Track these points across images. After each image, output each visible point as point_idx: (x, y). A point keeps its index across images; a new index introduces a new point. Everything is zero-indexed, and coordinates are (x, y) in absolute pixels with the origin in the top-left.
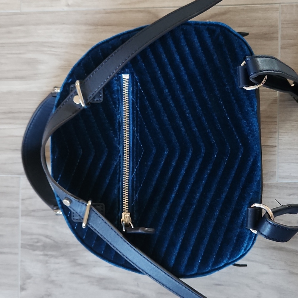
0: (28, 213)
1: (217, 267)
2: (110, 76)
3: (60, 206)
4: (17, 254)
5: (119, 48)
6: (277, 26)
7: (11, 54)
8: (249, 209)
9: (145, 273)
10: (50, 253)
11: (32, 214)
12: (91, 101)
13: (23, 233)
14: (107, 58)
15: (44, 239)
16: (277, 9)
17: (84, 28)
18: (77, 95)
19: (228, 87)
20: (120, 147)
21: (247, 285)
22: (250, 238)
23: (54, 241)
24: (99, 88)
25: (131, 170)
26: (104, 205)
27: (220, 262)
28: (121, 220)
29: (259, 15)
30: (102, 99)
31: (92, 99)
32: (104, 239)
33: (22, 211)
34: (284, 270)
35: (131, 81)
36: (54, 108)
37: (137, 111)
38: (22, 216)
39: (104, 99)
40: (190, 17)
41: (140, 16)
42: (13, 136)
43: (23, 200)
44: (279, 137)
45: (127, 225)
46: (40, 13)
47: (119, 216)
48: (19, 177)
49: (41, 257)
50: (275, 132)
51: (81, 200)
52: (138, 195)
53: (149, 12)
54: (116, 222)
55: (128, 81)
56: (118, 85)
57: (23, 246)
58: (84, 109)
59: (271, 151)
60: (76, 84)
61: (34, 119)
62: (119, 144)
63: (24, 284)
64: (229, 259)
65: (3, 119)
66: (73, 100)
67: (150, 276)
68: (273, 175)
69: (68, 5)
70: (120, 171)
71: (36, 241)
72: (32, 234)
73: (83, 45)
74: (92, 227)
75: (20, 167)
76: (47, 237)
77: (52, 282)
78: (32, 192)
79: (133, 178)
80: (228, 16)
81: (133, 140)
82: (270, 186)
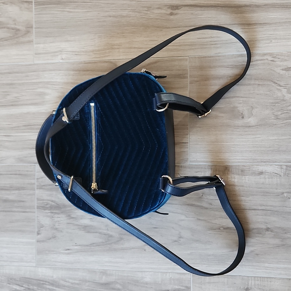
0: (41, 187)
1: (144, 212)
2: (82, 105)
3: (56, 180)
4: (35, 212)
5: (87, 89)
6: (187, 70)
7: (28, 89)
8: (161, 178)
9: (105, 217)
10: (55, 211)
11: (43, 187)
12: (73, 119)
13: (38, 199)
14: (81, 95)
15: (51, 203)
16: (187, 60)
17: (72, 72)
18: (64, 116)
19: (149, 110)
20: (90, 145)
21: (173, 228)
22: (162, 195)
23: (57, 204)
24: (76, 112)
25: (97, 159)
26: (81, 179)
27: (146, 209)
28: (92, 187)
29: (176, 63)
30: (79, 118)
31: (73, 118)
32: (81, 198)
33: (37, 186)
34: (194, 218)
35: (95, 107)
36: (52, 123)
37: (99, 124)
38: (37, 189)
39: (80, 118)
40: (127, 70)
41: (106, 65)
42: (31, 140)
43: (37, 179)
44: (190, 137)
45: (95, 190)
46: (46, 64)
47: (90, 185)
48: (35, 165)
49: (49, 214)
50: (188, 134)
51: (67, 176)
52: (101, 173)
53: (111, 62)
54: (88, 188)
55: (94, 107)
56: (88, 109)
57: (38, 207)
58: (68, 124)
59: (185, 146)
60: (63, 110)
61: (42, 129)
62: (90, 144)
63: (39, 231)
64: (151, 207)
65: (25, 129)
66: (62, 119)
67: (108, 218)
68: (187, 160)
69: (62, 59)
70: (90, 159)
71: (46, 204)
72: (43, 200)
73: (72, 83)
74: (74, 191)
75: (35, 159)
76: (52, 201)
77: (56, 229)
78: (43, 174)
79: (98, 163)
80: (158, 64)
81: (98, 141)
82: (185, 167)
